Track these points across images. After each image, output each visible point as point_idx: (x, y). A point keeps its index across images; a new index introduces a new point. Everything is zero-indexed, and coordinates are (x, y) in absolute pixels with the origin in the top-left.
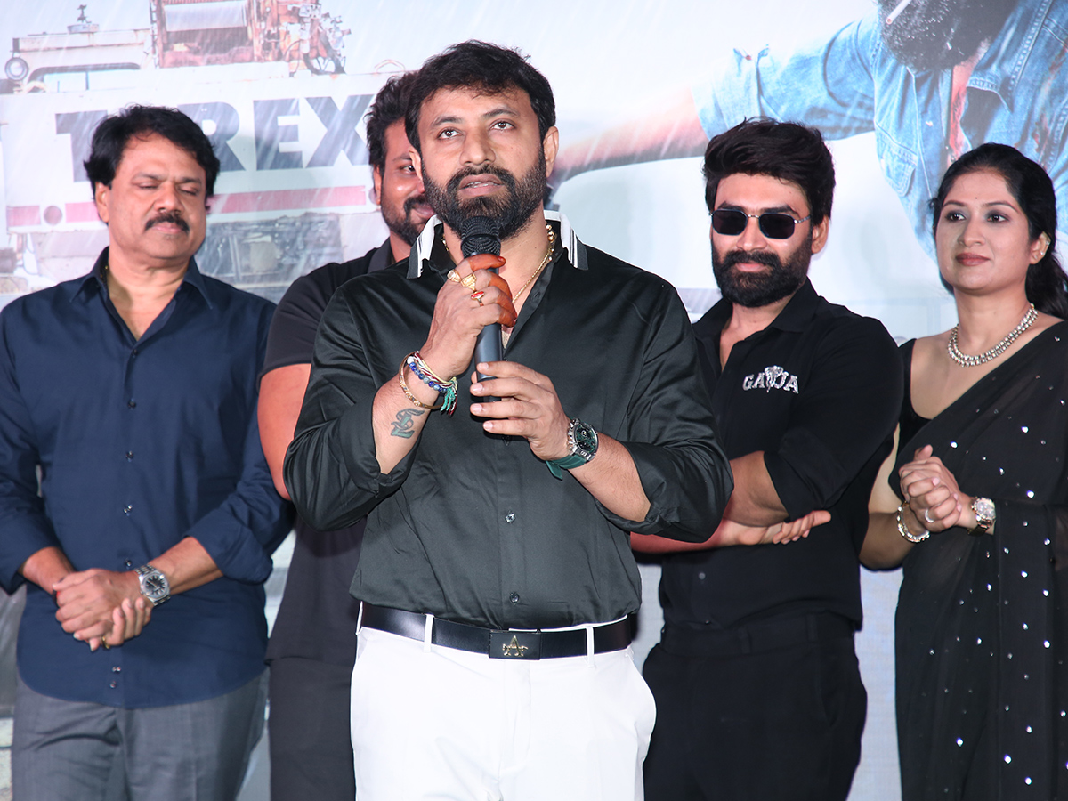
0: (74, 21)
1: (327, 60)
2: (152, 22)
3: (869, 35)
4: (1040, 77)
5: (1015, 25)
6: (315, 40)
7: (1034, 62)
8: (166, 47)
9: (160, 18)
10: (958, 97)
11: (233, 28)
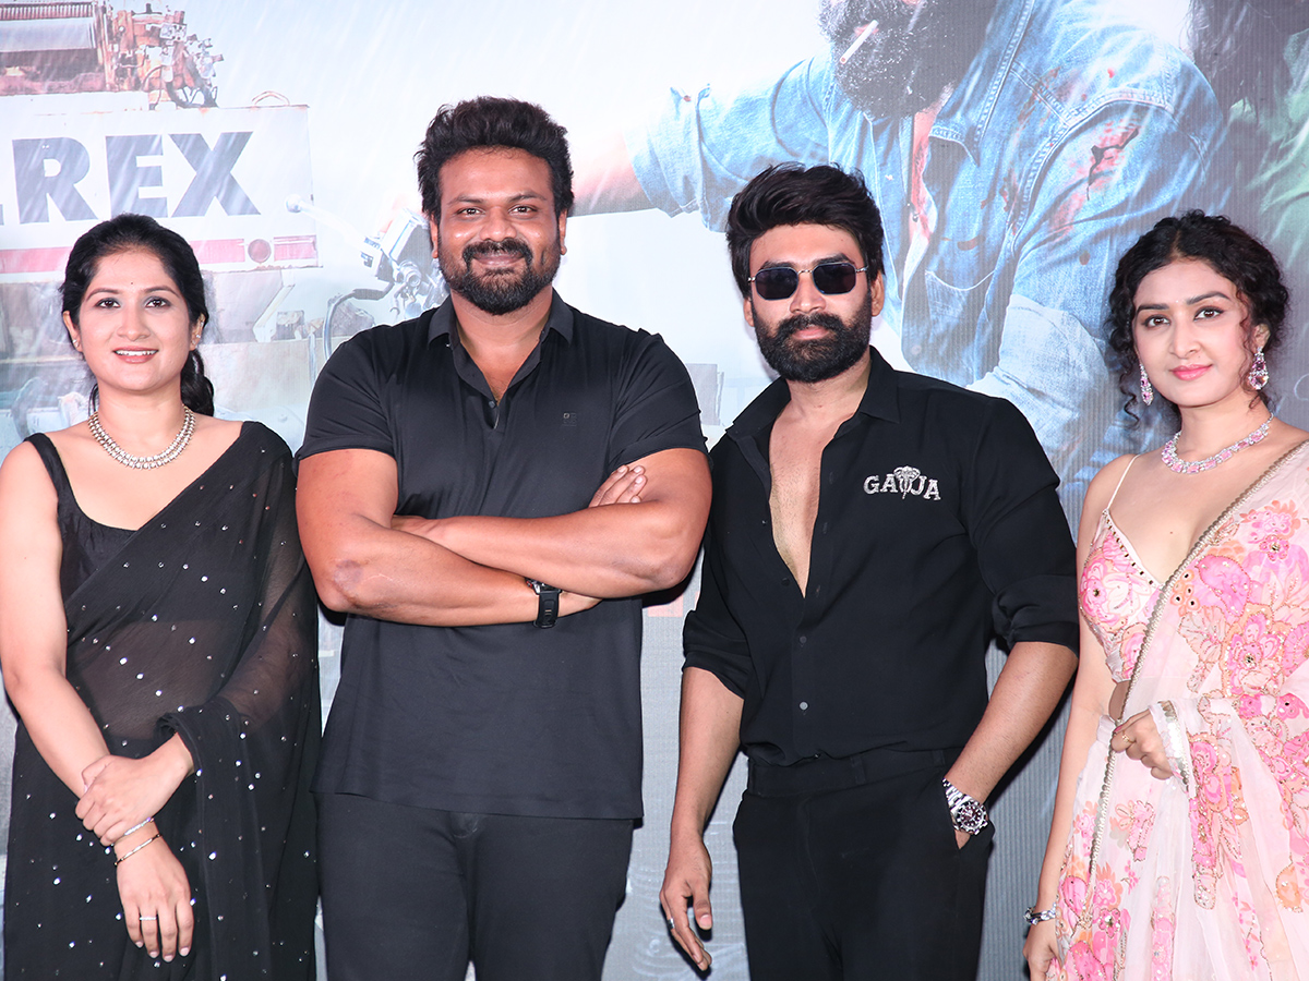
1: (195, 91)
3: (821, 75)
4: (1007, 127)
5: (981, 68)
6: (180, 67)
7: (1002, 110)
10: (920, 148)
11: (80, 50)
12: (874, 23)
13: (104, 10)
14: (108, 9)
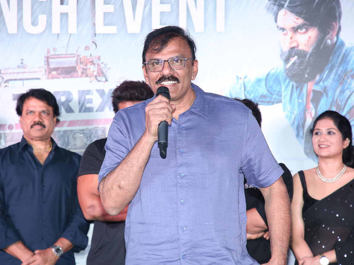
0: (19, 64)
1: (102, 77)
2: (45, 64)
3: (280, 72)
4: (336, 87)
5: (328, 70)
6: (99, 71)
7: (334, 82)
8: (50, 73)
9: (48, 63)
10: (310, 93)
11: (72, 67)
12: (296, 57)
13: (79, 56)
14: (80, 56)
